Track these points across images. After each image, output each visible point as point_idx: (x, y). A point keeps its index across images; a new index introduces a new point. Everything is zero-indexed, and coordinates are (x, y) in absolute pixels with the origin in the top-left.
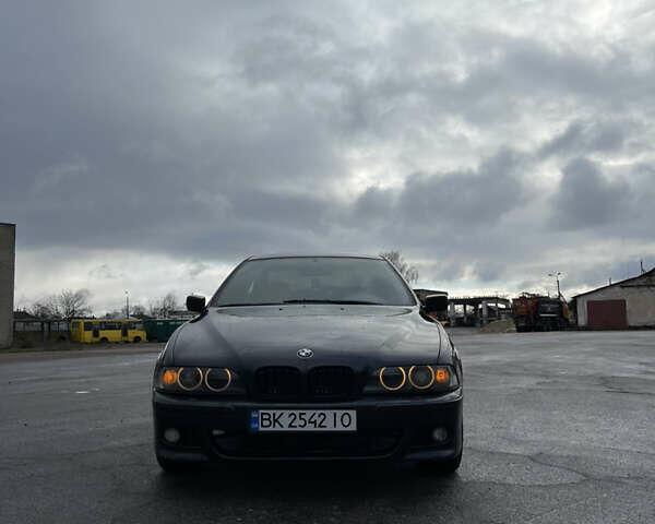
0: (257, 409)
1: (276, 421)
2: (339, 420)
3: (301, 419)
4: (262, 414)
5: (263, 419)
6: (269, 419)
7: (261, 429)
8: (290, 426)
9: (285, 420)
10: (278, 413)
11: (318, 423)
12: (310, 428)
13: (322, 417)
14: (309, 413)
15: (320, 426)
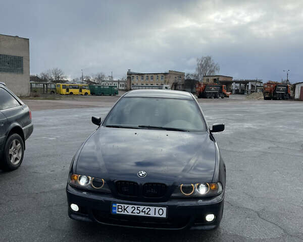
0: (115, 203)
1: (125, 209)
2: (158, 212)
3: (137, 209)
4: (118, 206)
5: (118, 208)
6: (121, 208)
7: (117, 213)
8: (132, 212)
9: (130, 210)
10: (126, 206)
11: (146, 213)
12: (142, 214)
13: (149, 210)
14: (141, 208)
15: (147, 214)
